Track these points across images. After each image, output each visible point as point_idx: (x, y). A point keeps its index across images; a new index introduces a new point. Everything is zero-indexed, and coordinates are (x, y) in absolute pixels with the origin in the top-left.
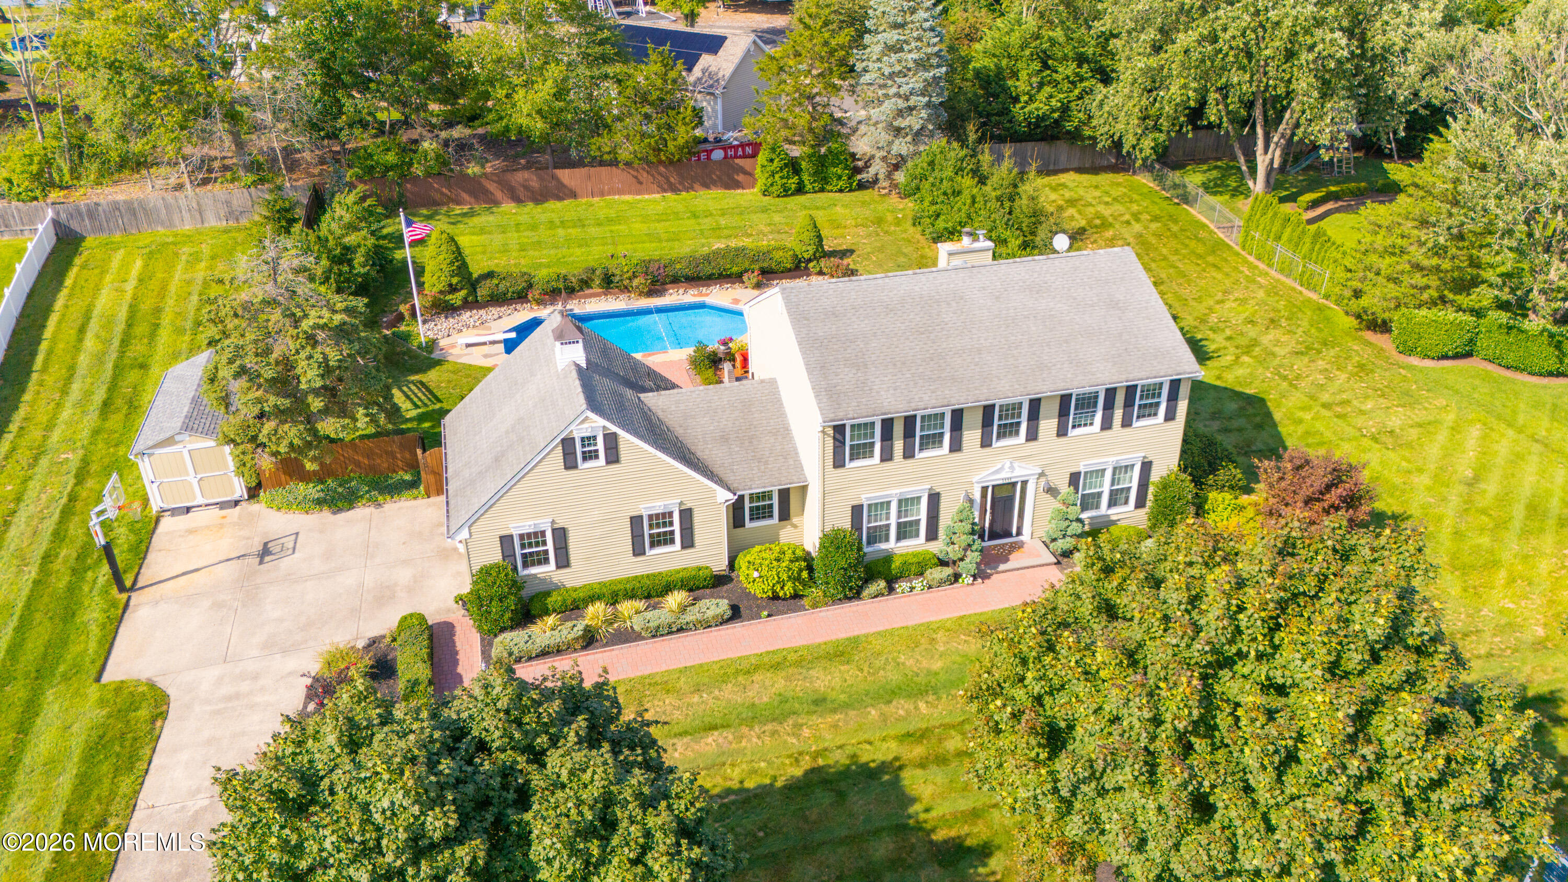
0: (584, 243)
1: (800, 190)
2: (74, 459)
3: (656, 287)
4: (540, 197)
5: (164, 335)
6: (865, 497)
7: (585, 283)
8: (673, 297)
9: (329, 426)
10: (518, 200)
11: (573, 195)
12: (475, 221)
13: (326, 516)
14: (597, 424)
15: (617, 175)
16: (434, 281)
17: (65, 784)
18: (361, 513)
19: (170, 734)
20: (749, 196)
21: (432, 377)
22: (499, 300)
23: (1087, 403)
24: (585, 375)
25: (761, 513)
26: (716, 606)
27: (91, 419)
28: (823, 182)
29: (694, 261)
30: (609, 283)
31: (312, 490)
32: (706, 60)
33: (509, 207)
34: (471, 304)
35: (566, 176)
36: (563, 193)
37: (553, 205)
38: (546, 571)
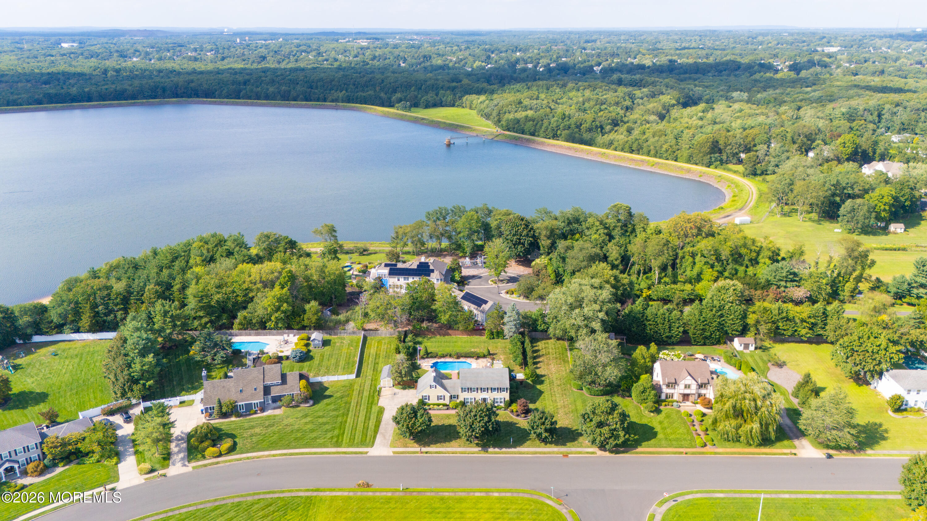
0: (449, 347)
1: (493, 338)
2: (370, 377)
3: (458, 358)
4: (444, 335)
5: (381, 358)
6: (466, 397)
7: (447, 356)
8: (462, 360)
9: (405, 379)
10: (440, 335)
11: (450, 335)
12: (432, 340)
13: (402, 390)
14: (434, 384)
15: (459, 332)
16: (422, 353)
17: (376, 414)
18: (407, 391)
19: (385, 412)
20: (484, 338)
21: (419, 371)
22: (432, 357)
23: (495, 389)
24: (435, 378)
25: (454, 397)
26: (446, 408)
27: (372, 372)
28: (498, 337)
29: (466, 354)
30: (451, 356)
31: (401, 387)
32: (484, 306)
33: (438, 337)
34: (427, 358)
35: (450, 331)
36: (448, 334)
37: (446, 337)
38: (427, 401)
